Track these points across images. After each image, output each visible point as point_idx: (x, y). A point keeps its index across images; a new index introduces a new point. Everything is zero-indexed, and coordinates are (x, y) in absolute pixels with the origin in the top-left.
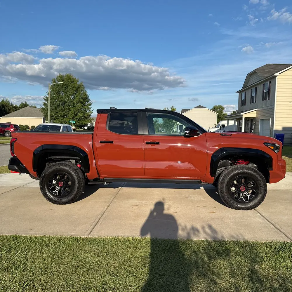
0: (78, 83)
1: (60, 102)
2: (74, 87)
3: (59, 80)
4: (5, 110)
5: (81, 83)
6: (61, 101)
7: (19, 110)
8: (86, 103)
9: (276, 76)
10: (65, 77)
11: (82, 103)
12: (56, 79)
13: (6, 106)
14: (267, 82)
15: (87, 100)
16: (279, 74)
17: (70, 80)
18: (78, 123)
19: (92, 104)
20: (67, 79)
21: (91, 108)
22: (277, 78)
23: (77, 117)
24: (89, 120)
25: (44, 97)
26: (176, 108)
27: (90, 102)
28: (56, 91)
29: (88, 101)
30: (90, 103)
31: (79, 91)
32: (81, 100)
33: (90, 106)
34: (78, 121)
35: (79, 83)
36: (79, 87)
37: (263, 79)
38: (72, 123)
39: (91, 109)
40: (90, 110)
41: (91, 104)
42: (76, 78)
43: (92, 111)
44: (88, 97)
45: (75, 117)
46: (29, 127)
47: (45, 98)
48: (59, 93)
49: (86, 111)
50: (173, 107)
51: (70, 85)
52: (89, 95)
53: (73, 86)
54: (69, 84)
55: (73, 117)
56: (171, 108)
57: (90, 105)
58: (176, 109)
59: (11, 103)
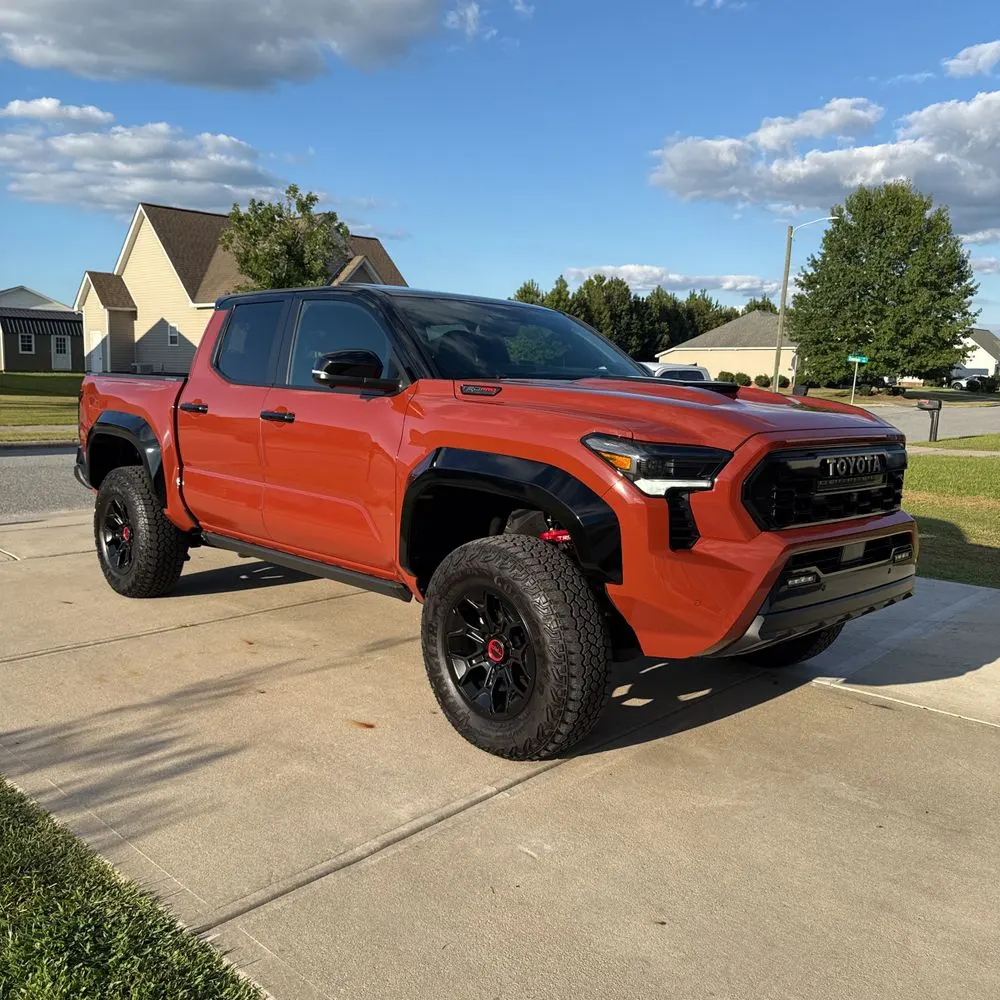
0: (926, 212)
1: (849, 287)
2: (907, 231)
3: (853, 210)
4: (693, 326)
5: (940, 213)
6: (853, 284)
7: (726, 325)
8: (956, 285)
11: (934, 286)
13: (699, 314)
15: (957, 273)
17: (894, 206)
18: (909, 363)
19: (976, 287)
20: (886, 202)
21: (970, 303)
23: (906, 342)
24: (958, 351)
25: (797, 277)
27: (970, 280)
28: (842, 248)
29: (962, 277)
30: (967, 286)
31: (926, 243)
32: (931, 277)
33: (970, 298)
34: (909, 358)
35: (930, 213)
36: (931, 226)
38: (855, 363)
39: (969, 310)
40: (965, 314)
41: (972, 290)
42: (920, 196)
43: (976, 314)
44: (964, 262)
45: (900, 342)
46: (749, 378)
47: (801, 279)
48: (850, 257)
52: (968, 257)
54: (891, 221)
55: (891, 341)
57: (970, 292)
59: (714, 302)
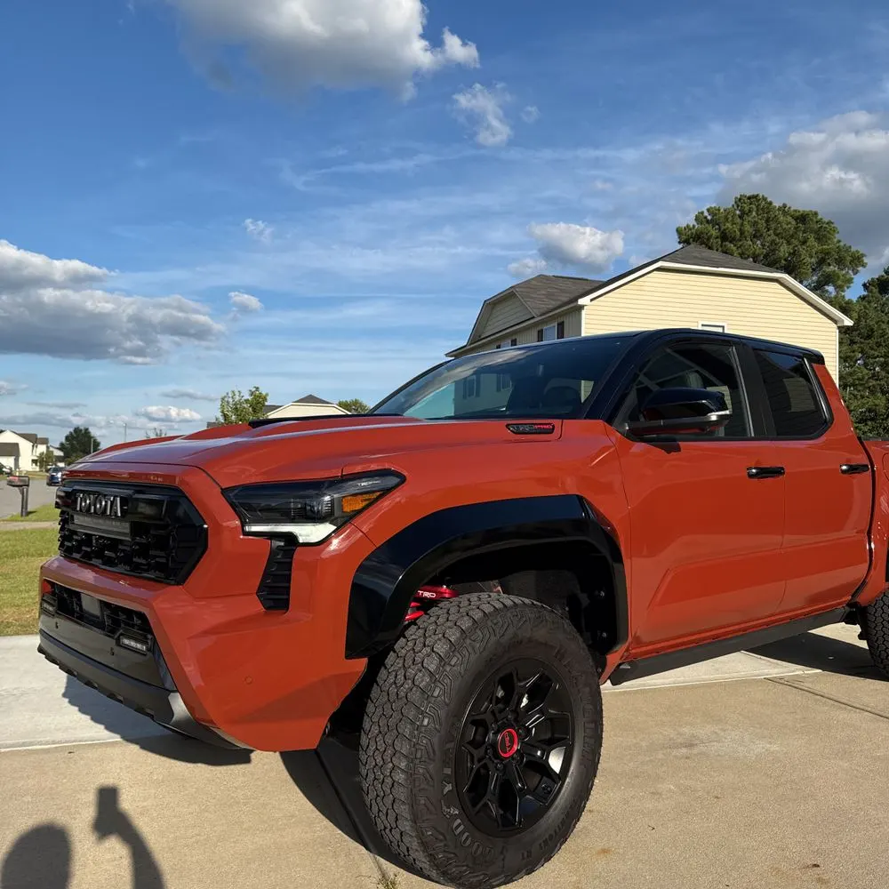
9: (582, 307)
14: (552, 325)
16: (592, 300)
22: (583, 312)
26: (267, 395)
37: (541, 315)
50: (257, 389)
56: (252, 393)
58: (268, 398)
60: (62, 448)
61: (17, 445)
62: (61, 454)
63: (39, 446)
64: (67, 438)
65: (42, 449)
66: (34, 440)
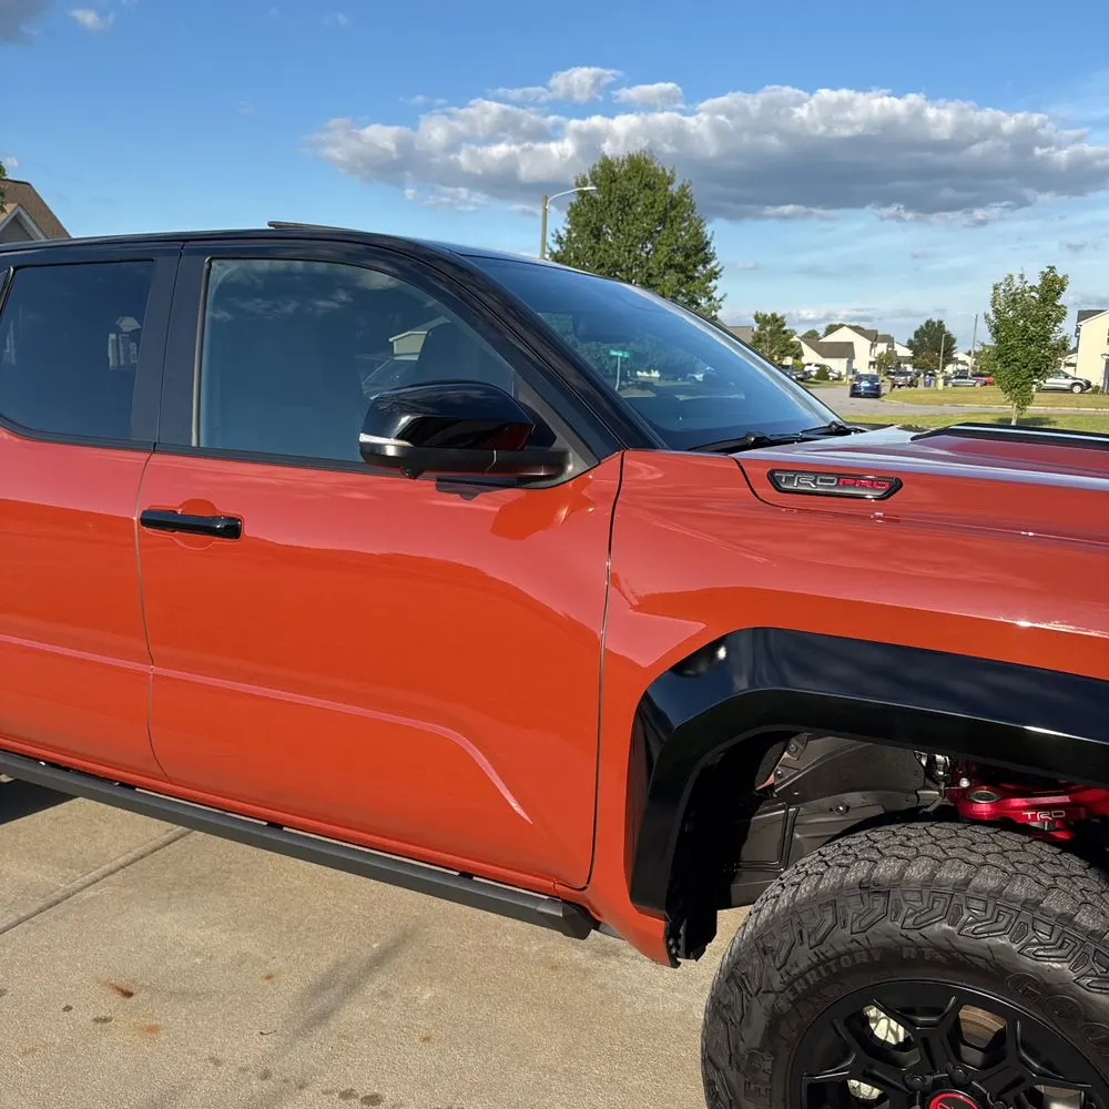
0: (670, 188)
2: (653, 207)
3: (598, 181)
5: (683, 188)
6: (603, 265)
8: (700, 268)
10: (623, 164)
11: (681, 269)
12: (587, 177)
15: (701, 255)
17: (638, 179)
19: (721, 270)
20: (631, 174)
21: (715, 288)
26: (1065, 277)
27: (713, 263)
28: (588, 223)
29: (706, 261)
30: (712, 269)
31: (672, 221)
32: (679, 259)
33: (713, 283)
35: (674, 189)
36: (674, 204)
38: (616, 357)
39: (714, 294)
40: (711, 299)
41: (716, 273)
42: (664, 170)
43: (721, 300)
44: (708, 243)
48: (597, 234)
49: (698, 304)
50: (1052, 269)
51: (638, 200)
52: (711, 238)
53: (651, 199)
54: (636, 196)
57: (714, 275)
60: (910, 345)
61: (851, 344)
62: (908, 353)
63: (879, 345)
64: (917, 334)
65: (882, 348)
66: (874, 337)
